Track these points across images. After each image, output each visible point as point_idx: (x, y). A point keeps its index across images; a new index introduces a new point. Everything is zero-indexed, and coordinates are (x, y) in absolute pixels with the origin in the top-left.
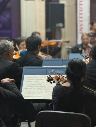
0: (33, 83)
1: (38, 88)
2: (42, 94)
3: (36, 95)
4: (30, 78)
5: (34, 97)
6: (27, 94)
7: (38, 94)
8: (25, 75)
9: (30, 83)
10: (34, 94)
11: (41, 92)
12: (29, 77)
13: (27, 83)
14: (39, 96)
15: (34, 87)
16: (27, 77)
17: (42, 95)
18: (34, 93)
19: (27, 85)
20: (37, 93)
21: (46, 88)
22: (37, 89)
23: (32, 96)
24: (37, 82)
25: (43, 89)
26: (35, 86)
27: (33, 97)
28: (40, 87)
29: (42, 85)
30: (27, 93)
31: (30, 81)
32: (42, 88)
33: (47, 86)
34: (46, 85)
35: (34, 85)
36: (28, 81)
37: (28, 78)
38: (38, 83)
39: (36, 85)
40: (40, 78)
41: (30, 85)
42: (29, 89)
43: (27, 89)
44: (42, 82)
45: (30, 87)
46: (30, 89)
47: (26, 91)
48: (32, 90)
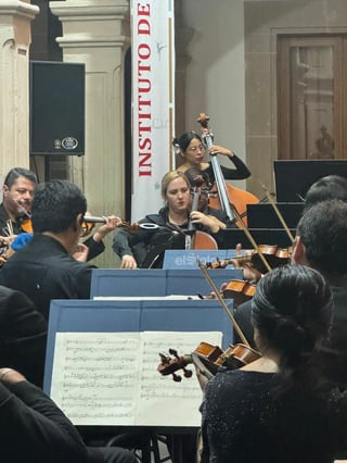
0: (92, 364)
1: (112, 382)
2: (130, 405)
3: (107, 411)
4: (79, 346)
5: (100, 416)
6: (72, 406)
7: (115, 405)
8: (58, 334)
9: (80, 363)
10: (100, 406)
11: (126, 399)
12: (77, 342)
13: (69, 363)
14: (118, 413)
15: (96, 377)
16: (68, 342)
17: (129, 409)
18: (98, 402)
19: (68, 373)
20: (112, 402)
21: (145, 382)
22: (110, 386)
23: (93, 413)
24: (108, 359)
25: (132, 386)
26: (100, 376)
27: (96, 416)
28: (120, 377)
29: (128, 372)
30: (71, 402)
31: (80, 354)
32: (130, 381)
33: (145, 374)
34: (143, 370)
35: (98, 373)
36: (71, 354)
37: (69, 345)
38: (113, 363)
39: (106, 372)
40: (116, 343)
41: (81, 372)
42: (78, 389)
43: (70, 385)
44: (127, 360)
45: (81, 377)
46: (82, 386)
47: (66, 395)
48: (87, 392)
